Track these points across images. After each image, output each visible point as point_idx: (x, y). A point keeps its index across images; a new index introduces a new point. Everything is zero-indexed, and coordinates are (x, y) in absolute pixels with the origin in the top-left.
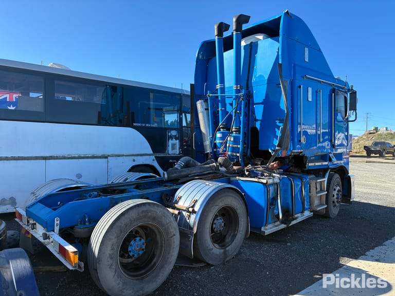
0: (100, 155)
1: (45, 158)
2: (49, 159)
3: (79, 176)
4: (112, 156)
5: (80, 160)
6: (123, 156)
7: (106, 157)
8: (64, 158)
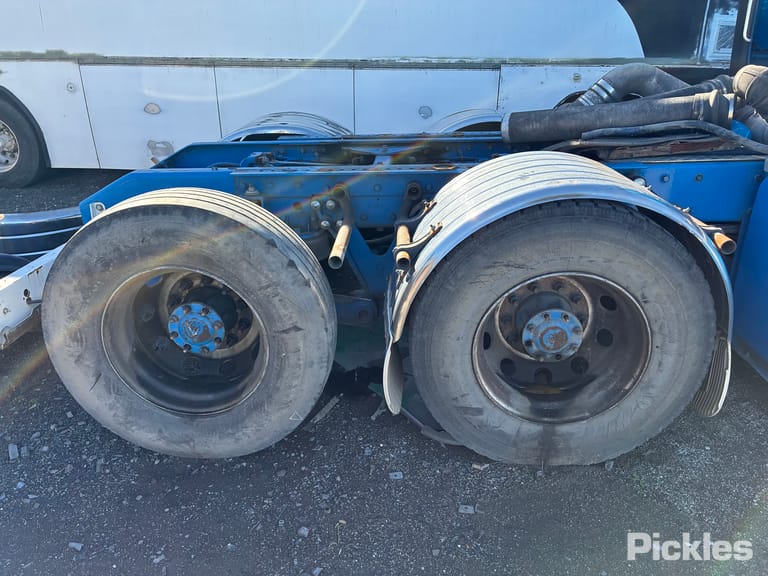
0: (480, 60)
1: (352, 65)
2: (361, 68)
3: (426, 112)
4: (514, 63)
5: (428, 71)
6: (545, 63)
7: (497, 67)
8: (392, 65)
